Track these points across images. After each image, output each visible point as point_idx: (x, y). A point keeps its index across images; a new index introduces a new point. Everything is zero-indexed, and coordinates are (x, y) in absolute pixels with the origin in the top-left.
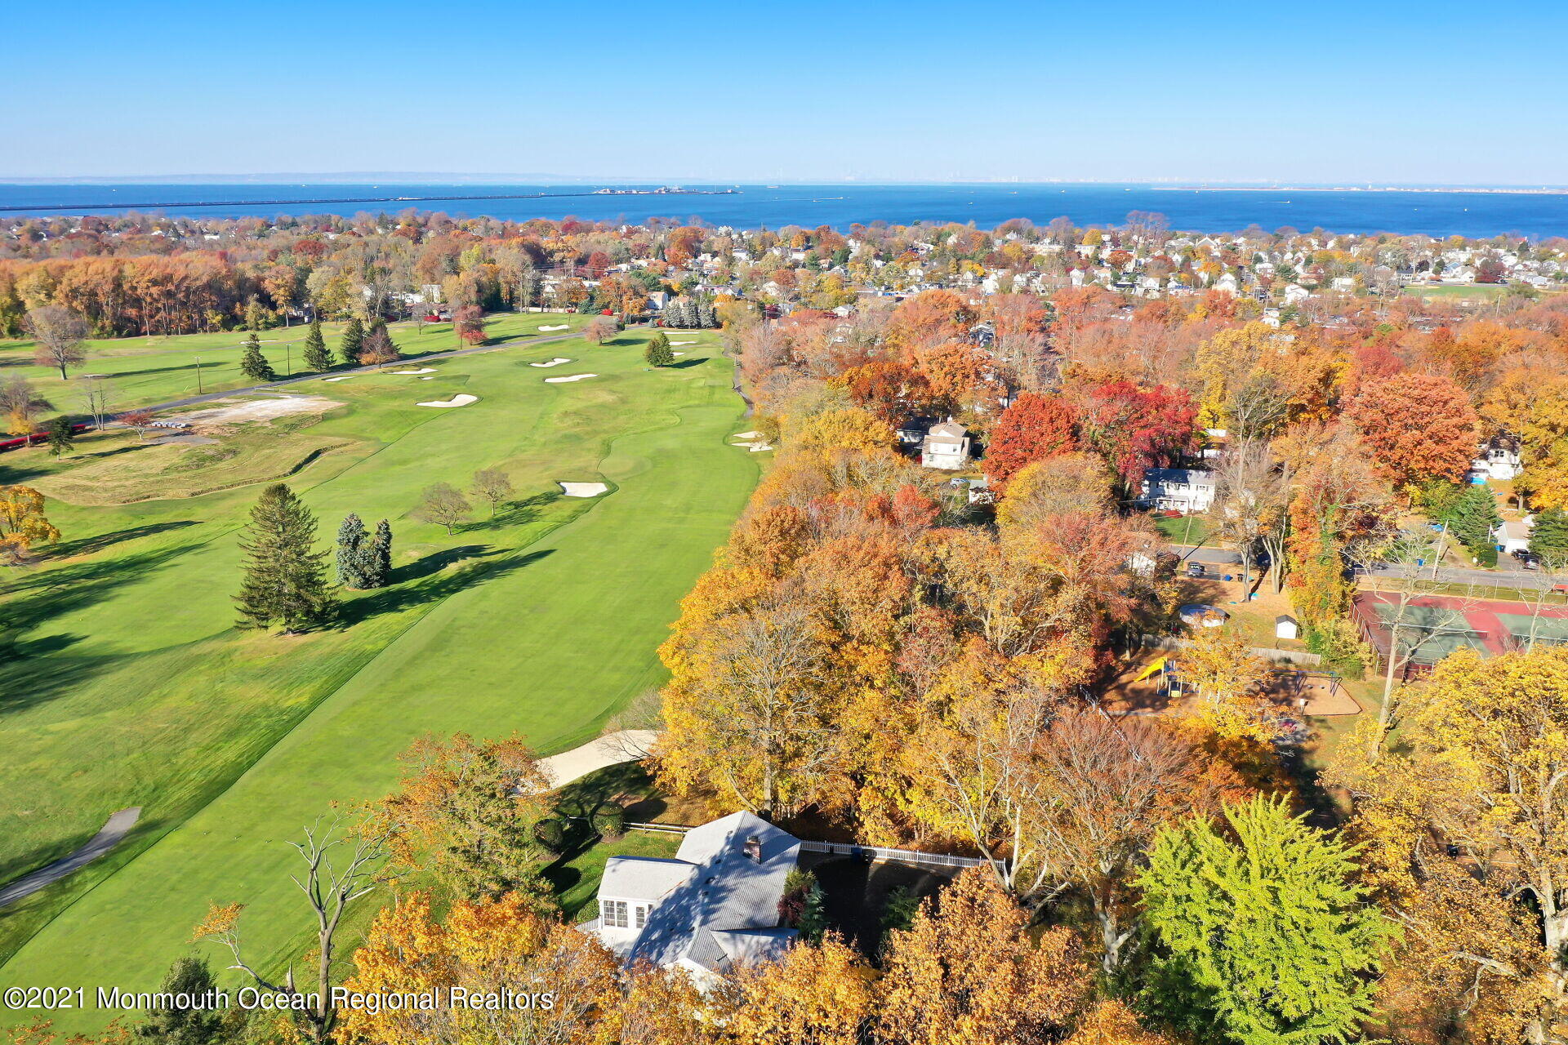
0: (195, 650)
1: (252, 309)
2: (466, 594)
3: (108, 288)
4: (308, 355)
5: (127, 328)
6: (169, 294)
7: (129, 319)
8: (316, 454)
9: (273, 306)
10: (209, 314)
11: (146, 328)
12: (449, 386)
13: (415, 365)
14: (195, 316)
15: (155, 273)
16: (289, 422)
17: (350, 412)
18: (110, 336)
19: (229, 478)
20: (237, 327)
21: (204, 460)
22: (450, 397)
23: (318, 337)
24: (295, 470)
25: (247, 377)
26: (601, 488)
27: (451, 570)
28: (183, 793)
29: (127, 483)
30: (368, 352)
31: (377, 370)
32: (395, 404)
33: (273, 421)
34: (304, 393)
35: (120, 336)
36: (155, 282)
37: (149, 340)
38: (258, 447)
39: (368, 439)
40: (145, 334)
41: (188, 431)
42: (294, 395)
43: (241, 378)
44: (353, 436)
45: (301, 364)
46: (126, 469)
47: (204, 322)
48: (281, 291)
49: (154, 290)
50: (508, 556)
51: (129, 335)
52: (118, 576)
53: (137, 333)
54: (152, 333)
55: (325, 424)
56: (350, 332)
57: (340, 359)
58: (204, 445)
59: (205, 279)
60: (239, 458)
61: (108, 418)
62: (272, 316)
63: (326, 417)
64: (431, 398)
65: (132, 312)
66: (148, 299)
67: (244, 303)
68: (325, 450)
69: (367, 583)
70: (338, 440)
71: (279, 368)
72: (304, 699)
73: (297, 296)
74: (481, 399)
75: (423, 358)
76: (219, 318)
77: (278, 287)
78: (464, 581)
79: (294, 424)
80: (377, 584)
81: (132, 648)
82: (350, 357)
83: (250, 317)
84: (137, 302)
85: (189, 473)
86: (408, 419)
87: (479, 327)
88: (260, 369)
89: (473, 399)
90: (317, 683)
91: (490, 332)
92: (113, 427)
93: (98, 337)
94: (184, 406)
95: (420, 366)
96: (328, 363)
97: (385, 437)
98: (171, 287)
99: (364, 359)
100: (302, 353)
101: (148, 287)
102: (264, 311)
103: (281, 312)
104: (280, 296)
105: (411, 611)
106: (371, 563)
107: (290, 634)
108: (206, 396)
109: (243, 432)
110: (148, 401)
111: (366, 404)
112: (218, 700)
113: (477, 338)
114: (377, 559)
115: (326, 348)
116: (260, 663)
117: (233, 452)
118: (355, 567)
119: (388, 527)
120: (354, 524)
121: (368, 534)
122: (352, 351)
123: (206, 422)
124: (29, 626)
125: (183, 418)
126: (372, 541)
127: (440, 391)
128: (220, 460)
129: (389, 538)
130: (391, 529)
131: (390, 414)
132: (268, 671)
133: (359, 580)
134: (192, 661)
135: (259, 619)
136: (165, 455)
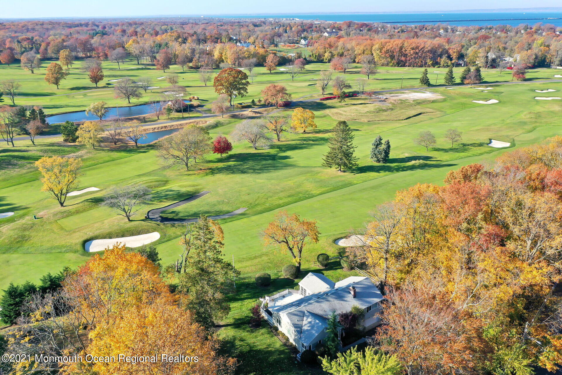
0: (313, 169)
1: (443, 60)
2: (409, 172)
3: (397, 50)
4: (446, 78)
5: (401, 64)
6: (417, 53)
7: (402, 61)
8: (420, 114)
9: (451, 59)
10: (428, 61)
11: (407, 64)
12: (492, 95)
13: (486, 86)
14: (423, 62)
15: (414, 45)
16: (418, 101)
18: (395, 66)
19: (384, 118)
20: (437, 66)
21: (380, 110)
22: (487, 100)
23: (451, 72)
24: (407, 119)
25: (420, 84)
26: (508, 145)
27: (413, 162)
28: (259, 208)
29: (352, 114)
30: (468, 79)
31: (470, 86)
32: (464, 100)
33: (414, 101)
34: (434, 92)
35: (398, 66)
36: (413, 49)
37: (406, 69)
38: (402, 109)
39: (442, 111)
40: (406, 66)
41: (385, 100)
42: (430, 92)
43: (417, 83)
44: (438, 109)
45: (443, 82)
46: (357, 110)
47: (426, 63)
48: (455, 54)
49: (412, 52)
50: (439, 162)
51: (401, 66)
52: (321, 142)
53: (404, 66)
54: (408, 66)
55: (432, 104)
56: (465, 71)
57: (458, 81)
58: (384, 106)
59: (429, 48)
60: (393, 112)
61: (363, 93)
62: (449, 62)
63: (433, 102)
64: (479, 99)
65: (403, 58)
66: (409, 55)
67: (441, 58)
68: (424, 113)
69: (378, 161)
70: (431, 110)
71: (432, 82)
72: (318, 192)
73: (461, 56)
74: (500, 102)
75: (495, 84)
76: (431, 62)
77: (454, 52)
78: (413, 168)
79: (419, 103)
80: (382, 162)
81: (298, 164)
82: (462, 81)
83: (442, 63)
84: (406, 55)
85: (373, 114)
86: (464, 106)
87: (523, 73)
88: (426, 82)
89: (497, 101)
90: (327, 189)
91: (527, 76)
92: (363, 96)
93: (392, 66)
94: (391, 91)
95: (487, 87)
96: (452, 82)
97: (448, 111)
98: (417, 51)
99: (466, 82)
100: (444, 77)
101: (410, 51)
102: (447, 61)
103: (453, 62)
104: (454, 56)
105: (382, 173)
106: (381, 154)
107: (340, 171)
108: (403, 89)
109: (401, 103)
110: (383, 89)
111: (453, 99)
112: (299, 186)
113: (520, 77)
114: (383, 153)
115: (453, 76)
116: (323, 178)
117: (392, 109)
118: (375, 155)
119: (389, 143)
120: (378, 139)
121: (382, 144)
122: (464, 78)
123: (393, 98)
124: (284, 151)
125: (388, 96)
126: (383, 147)
127: (486, 97)
128: (386, 111)
129: (389, 147)
130: (390, 144)
131: (458, 103)
132: (321, 181)
133: (376, 159)
134: (308, 172)
135: (329, 164)
136: (371, 107)
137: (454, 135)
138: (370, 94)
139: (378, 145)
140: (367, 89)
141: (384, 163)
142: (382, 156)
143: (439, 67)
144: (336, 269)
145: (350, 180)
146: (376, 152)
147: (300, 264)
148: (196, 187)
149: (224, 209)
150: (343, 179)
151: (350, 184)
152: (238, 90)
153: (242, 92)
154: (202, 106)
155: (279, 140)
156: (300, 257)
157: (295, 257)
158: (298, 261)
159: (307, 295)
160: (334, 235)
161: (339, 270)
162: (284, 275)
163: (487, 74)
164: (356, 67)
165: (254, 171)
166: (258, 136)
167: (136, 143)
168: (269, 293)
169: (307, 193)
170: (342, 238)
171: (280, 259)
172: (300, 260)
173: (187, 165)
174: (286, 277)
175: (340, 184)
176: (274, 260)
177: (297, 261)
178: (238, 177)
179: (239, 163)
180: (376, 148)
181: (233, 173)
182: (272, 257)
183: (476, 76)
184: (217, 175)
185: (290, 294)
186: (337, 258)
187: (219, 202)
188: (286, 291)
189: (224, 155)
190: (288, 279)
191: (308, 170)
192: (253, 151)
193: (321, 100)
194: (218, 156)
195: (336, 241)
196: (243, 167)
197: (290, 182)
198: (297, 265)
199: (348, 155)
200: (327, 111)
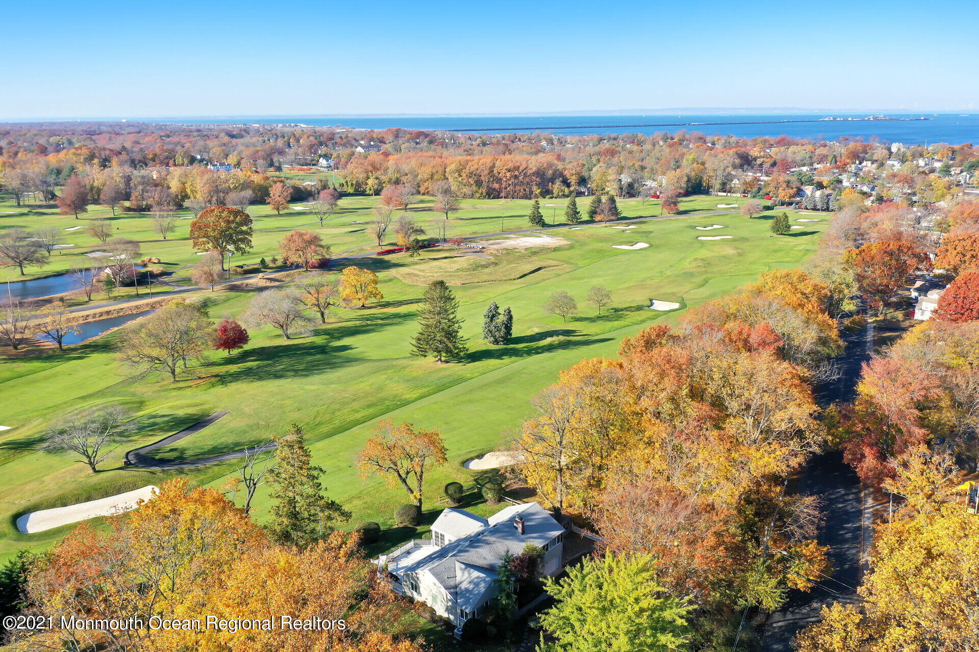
0: (394, 363)
1: (557, 187)
2: (546, 355)
3: (486, 172)
4: (567, 214)
5: (493, 194)
6: (516, 177)
7: (494, 189)
8: (539, 269)
9: (568, 185)
10: (534, 188)
11: (502, 194)
12: (638, 237)
13: (626, 223)
14: (527, 190)
15: (510, 165)
16: (533, 250)
17: (571, 247)
18: (485, 198)
19: (486, 278)
20: (548, 196)
21: (478, 267)
22: (633, 243)
23: (574, 204)
24: (521, 277)
25: (530, 224)
26: (676, 306)
27: (548, 340)
28: (324, 429)
29: (435, 275)
30: (600, 214)
31: (603, 224)
32: (599, 245)
33: (526, 249)
34: (553, 235)
35: (489, 198)
36: (509, 171)
37: (502, 201)
38: (510, 262)
39: (572, 264)
40: (502, 198)
41: (482, 250)
42: (548, 235)
43: (526, 223)
44: (564, 261)
45: (563, 219)
46: (440, 268)
47: (531, 192)
48: (574, 177)
49: (508, 174)
50: (586, 338)
51: (494, 198)
52: (395, 321)
53: (498, 197)
54: (505, 198)
55: (554, 253)
56: (594, 202)
57: (585, 217)
58: (483, 259)
59: (534, 169)
60: (497, 267)
61: (445, 240)
62: (567, 191)
63: (555, 249)
64: (621, 243)
65: (496, 186)
66: (505, 179)
67: (553, 183)
68: (545, 267)
69: (496, 342)
70: (555, 263)
71: (547, 220)
72: (415, 396)
73: (583, 181)
74: (651, 246)
75: (638, 220)
76: (539, 191)
77: (572, 175)
78: (550, 348)
79: (535, 252)
80: (502, 343)
81: (369, 356)
82: (591, 217)
83: (555, 191)
84: (499, 181)
85: (467, 273)
86: (601, 254)
87: (675, 203)
88: (538, 221)
89: (647, 245)
90: (427, 389)
91: (682, 207)
92: (446, 246)
93: (479, 198)
94: (488, 237)
95: (629, 224)
96: (577, 219)
97: (580, 264)
98: (517, 173)
99: (598, 218)
100: (564, 212)
101: (505, 173)
102: (563, 188)
103: (572, 189)
104: (573, 180)
105: (507, 360)
106: (499, 330)
107: (439, 362)
108: (506, 233)
109: (508, 254)
110: (474, 233)
111: (583, 244)
112: (380, 389)
113: (672, 210)
114: (503, 329)
115: (578, 210)
116: (415, 374)
117: (496, 264)
118: (491, 332)
119: (510, 312)
120: (493, 307)
121: (500, 314)
122: (593, 213)
123: (494, 247)
124: (339, 338)
125: (484, 243)
126: (501, 318)
127: (630, 240)
128: (487, 267)
129: (510, 318)
130: (512, 313)
131: (592, 251)
132: (414, 378)
133: (492, 339)
134: (388, 368)
135: (423, 351)
136: (463, 262)
137: (600, 295)
138: (459, 242)
139: (493, 316)
140: (449, 234)
141: (504, 344)
142: (502, 334)
143: (552, 198)
144: (476, 504)
145: (459, 373)
146: (492, 328)
147: (420, 500)
148: (200, 407)
149: (264, 437)
150: (448, 373)
151: (460, 380)
152: (234, 242)
153: (242, 246)
154: (170, 274)
155: (324, 322)
156: (420, 490)
157: (412, 492)
158: (418, 497)
160: (459, 455)
161: (480, 506)
162: (396, 522)
163: (626, 206)
164: (422, 202)
165: (297, 373)
166: (292, 317)
167: (60, 343)
168: (383, 550)
169: (397, 399)
170: (472, 459)
171: (382, 501)
172: (421, 495)
173: (173, 372)
174: (401, 526)
175: (446, 380)
176: (373, 504)
177: (416, 498)
178: (271, 385)
179: (266, 362)
180: (492, 320)
181: (261, 378)
182: (368, 499)
183: (610, 210)
184: (233, 384)
185: (417, 547)
186: (472, 488)
187: (251, 427)
188: (410, 544)
189: (235, 352)
190: (405, 528)
191: (385, 364)
192: (284, 342)
193: (379, 254)
194: (223, 353)
195: (465, 463)
196: (273, 369)
197: (362, 385)
198: (416, 503)
199: (451, 335)
200: (393, 272)
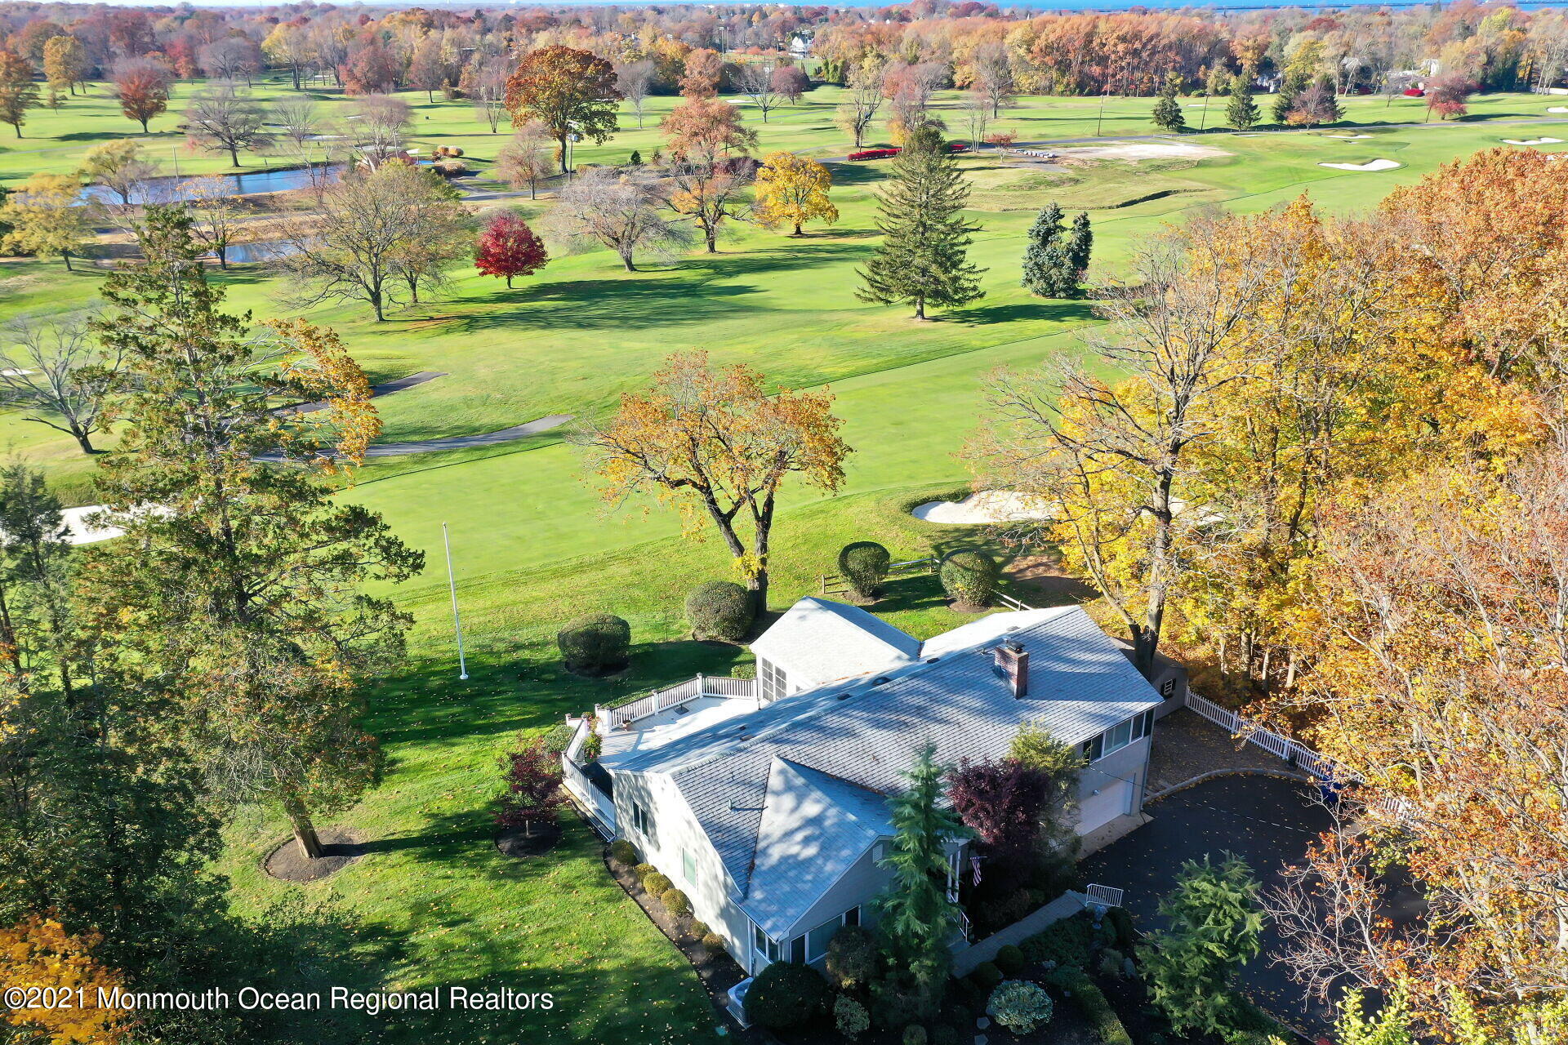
1: (1215, 73)
3: (1079, 46)
4: (1230, 115)
5: (1089, 86)
6: (1136, 53)
7: (1092, 77)
8: (1165, 194)
9: (1238, 71)
10: (1170, 75)
11: (1107, 87)
12: (1376, 150)
13: (1353, 132)
14: (1156, 78)
15: (1126, 30)
16: (1156, 163)
17: (1234, 162)
18: (1072, 93)
20: (1196, 92)
21: (1040, 184)
22: (1364, 160)
24: (1124, 205)
25: (1155, 125)
30: (1298, 112)
31: (1304, 132)
32: (1294, 162)
33: (1141, 161)
34: (1198, 143)
35: (1081, 94)
36: (1123, 40)
37: (1106, 100)
38: (1106, 181)
39: (1232, 188)
40: (1105, 93)
41: (1053, 160)
42: (1189, 144)
43: (1146, 127)
44: (1217, 183)
45: (1221, 121)
47: (1163, 84)
48: (1249, 55)
49: (1121, 48)
51: (1090, 94)
53: (1098, 92)
54: (1111, 94)
55: (1199, 170)
57: (1267, 118)
58: (1053, 173)
59: (1173, 38)
60: (1079, 187)
61: (981, 143)
62: (1233, 82)
63: (1201, 164)
64: (1341, 160)
65: (1096, 70)
66: (1113, 57)
67: (1207, 67)
68: (1176, 192)
69: (1050, 291)
70: (1197, 186)
71: (1189, 123)
73: (1267, 64)
74: (1404, 166)
75: (1379, 127)
76: (1178, 81)
77: (1247, 49)
79: (1159, 167)
80: (1062, 294)
82: (1281, 118)
83: (1211, 83)
84: (1103, 60)
85: (1017, 193)
86: (1297, 175)
88: (1169, 117)
89: (1396, 165)
90: (874, 362)
91: (1472, 109)
92: (985, 151)
93: (1062, 94)
94: (1067, 143)
95: (1357, 132)
96: (1251, 120)
97: (1250, 188)
98: (1137, 45)
99: (1293, 118)
101: (1115, 45)
102: (1226, 76)
103: (1244, 78)
104: (1247, 60)
105: (1071, 323)
106: (1058, 265)
107: (919, 319)
108: (1102, 138)
109: (1105, 167)
110: (1041, 136)
111: (1257, 159)
112: (778, 354)
113: (1449, 110)
114: (1068, 262)
115: (1254, 103)
116: (858, 336)
117: (1077, 181)
118: (1039, 266)
119: (1086, 224)
120: (1049, 211)
121: (1063, 229)
122: (1282, 111)
123: (1075, 156)
124: (730, 275)
125: (1059, 151)
126: (1068, 238)
127: (1359, 154)
128: (1057, 186)
129: (1087, 239)
130: (1091, 228)
131: (1279, 169)
132: (855, 342)
133: (1042, 284)
134: (808, 324)
135: (882, 290)
136: (1011, 176)
139: (1049, 232)
141: (1069, 297)
142: (1065, 273)
143: (1202, 95)
144: (921, 605)
145: (957, 338)
146: (1044, 258)
147: (762, 577)
148: (394, 362)
149: (485, 421)
150: (931, 336)
151: (960, 349)
152: (585, 118)
153: (600, 126)
154: (474, 174)
155: (712, 249)
156: (764, 548)
157: (740, 549)
158: (756, 566)
159: (790, 692)
160: (907, 490)
161: (933, 612)
162: (688, 626)
163: (1354, 106)
164: (956, 98)
165: (625, 322)
166: (639, 225)
167: (223, 257)
169: (803, 372)
170: (938, 500)
171: (681, 572)
172: (763, 561)
173: (376, 298)
174: (701, 637)
175: (922, 348)
176: (654, 578)
177: (747, 567)
178: (559, 338)
179: (570, 304)
180: (1045, 242)
181: (549, 325)
182: (648, 565)
183: (1322, 101)
184: (486, 331)
185: (712, 696)
186: (921, 565)
187: (468, 402)
188: (697, 685)
189: (521, 282)
190: (711, 643)
191: (807, 318)
192: (625, 275)
193: (852, 157)
194: (497, 283)
195: (917, 506)
196: (582, 314)
197: (739, 348)
198: (751, 585)
199: (949, 258)
200: (873, 187)
